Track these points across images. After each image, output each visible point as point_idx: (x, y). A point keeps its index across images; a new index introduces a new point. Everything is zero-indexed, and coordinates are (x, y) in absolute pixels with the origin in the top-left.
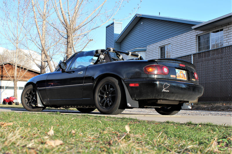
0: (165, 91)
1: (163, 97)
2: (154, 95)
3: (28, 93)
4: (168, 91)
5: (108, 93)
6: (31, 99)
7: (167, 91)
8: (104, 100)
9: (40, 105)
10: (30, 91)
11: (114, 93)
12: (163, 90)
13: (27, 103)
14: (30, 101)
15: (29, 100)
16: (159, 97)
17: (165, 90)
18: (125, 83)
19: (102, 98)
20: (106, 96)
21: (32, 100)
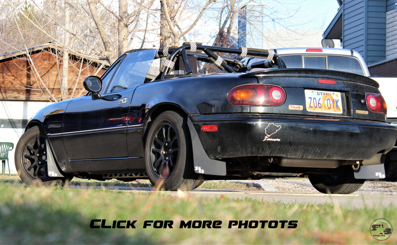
0: (271, 140)
1: (271, 153)
2: (249, 150)
3: (31, 145)
4: (279, 140)
5: (167, 144)
6: (36, 159)
7: (275, 140)
8: (160, 159)
9: (53, 173)
10: (34, 140)
11: (176, 145)
12: (266, 137)
13: (29, 169)
14: (35, 163)
15: (32, 161)
16: (260, 152)
17: (270, 138)
18: (194, 125)
19: (158, 155)
20: (164, 153)
21: (40, 163)
